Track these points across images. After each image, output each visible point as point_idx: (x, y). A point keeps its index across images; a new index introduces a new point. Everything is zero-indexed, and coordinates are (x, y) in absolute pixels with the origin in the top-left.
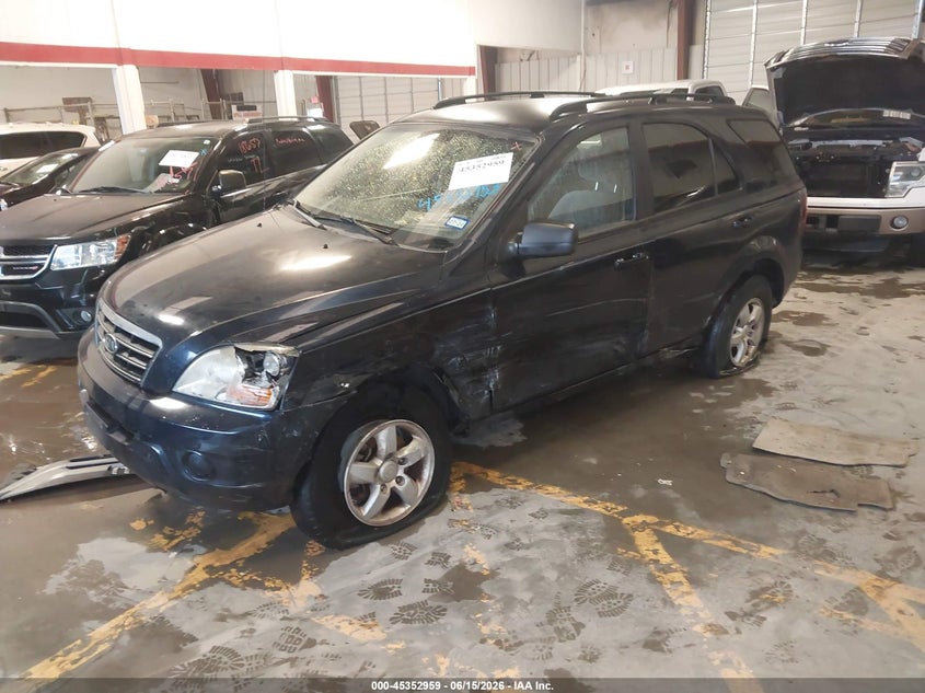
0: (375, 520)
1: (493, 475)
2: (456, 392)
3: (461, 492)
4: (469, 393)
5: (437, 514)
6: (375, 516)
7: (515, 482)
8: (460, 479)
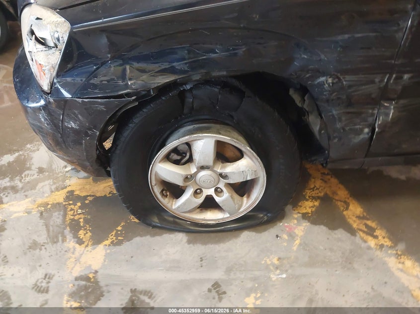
0: (188, 215)
1: (354, 211)
2: (318, 121)
3: (305, 216)
4: (339, 125)
5: (260, 232)
6: (190, 211)
7: (371, 232)
8: (314, 198)
